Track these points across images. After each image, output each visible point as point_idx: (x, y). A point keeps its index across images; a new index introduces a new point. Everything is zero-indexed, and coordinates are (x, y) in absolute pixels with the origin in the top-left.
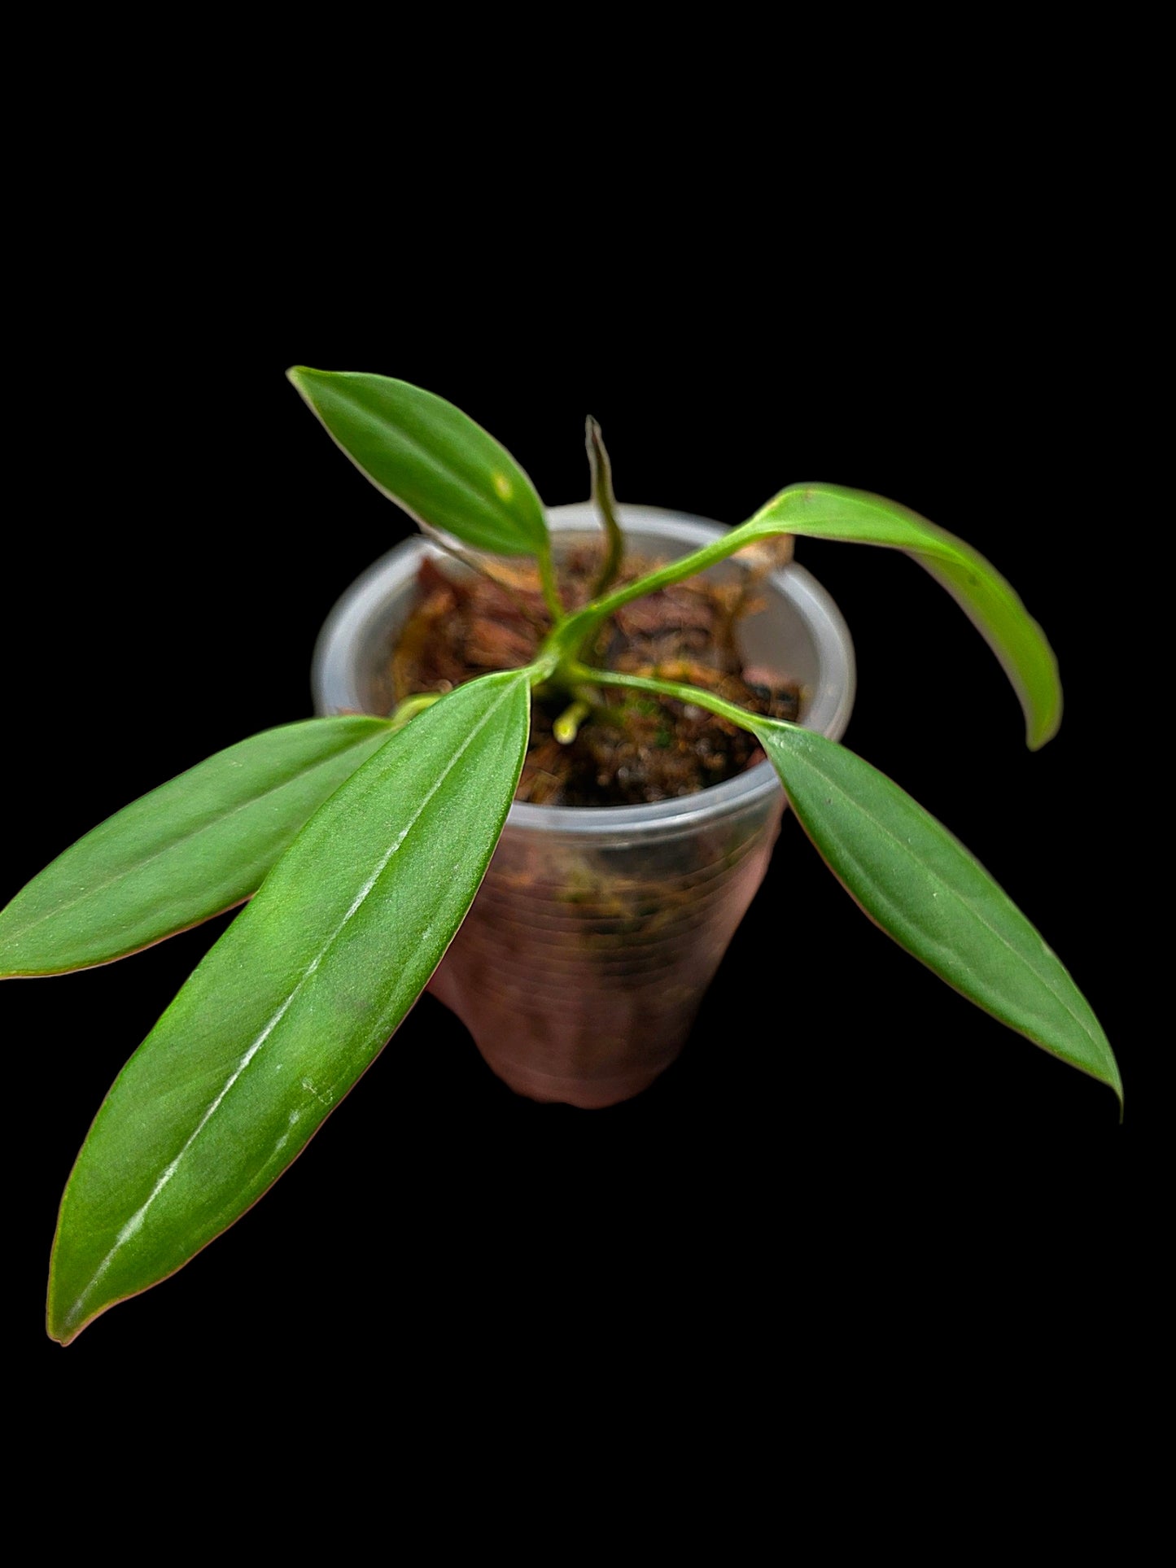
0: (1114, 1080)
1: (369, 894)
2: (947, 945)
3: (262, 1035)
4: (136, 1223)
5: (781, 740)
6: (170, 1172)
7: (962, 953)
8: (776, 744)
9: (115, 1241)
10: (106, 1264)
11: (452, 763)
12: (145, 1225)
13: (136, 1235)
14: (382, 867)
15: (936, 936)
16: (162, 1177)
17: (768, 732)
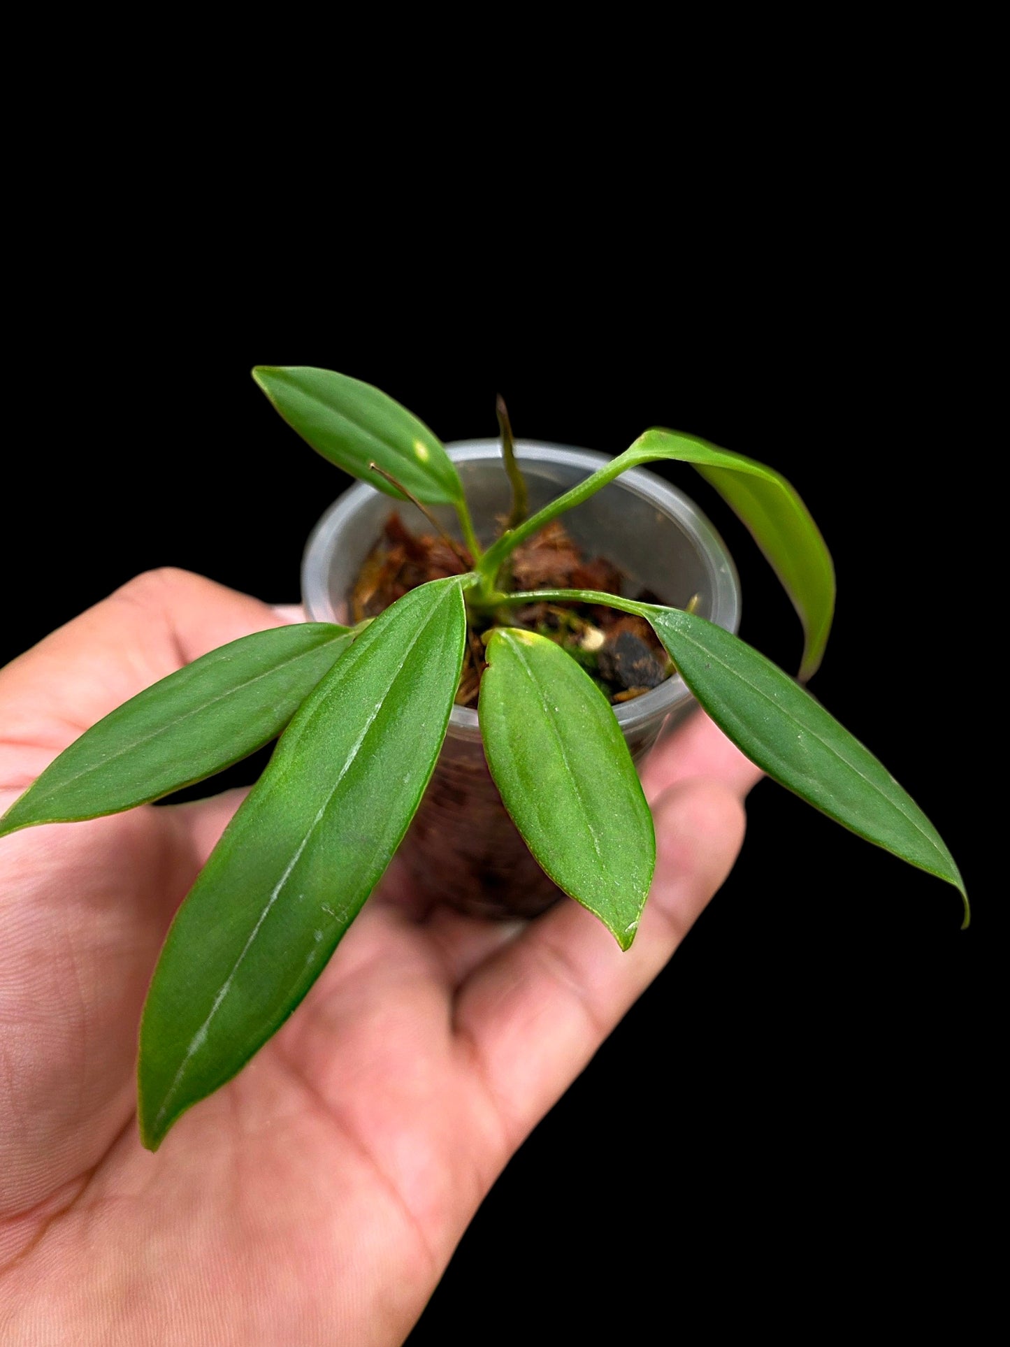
0: (957, 881)
1: (357, 755)
2: (812, 777)
3: (285, 873)
4: (201, 1036)
5: (666, 620)
6: (224, 992)
7: (825, 783)
8: (662, 624)
9: (185, 1054)
10: (181, 1074)
11: (409, 649)
12: (209, 1037)
13: (202, 1046)
14: (365, 733)
15: (802, 769)
16: (218, 996)
17: (653, 614)
